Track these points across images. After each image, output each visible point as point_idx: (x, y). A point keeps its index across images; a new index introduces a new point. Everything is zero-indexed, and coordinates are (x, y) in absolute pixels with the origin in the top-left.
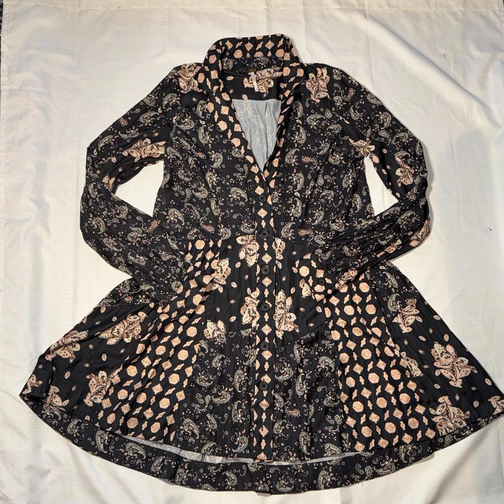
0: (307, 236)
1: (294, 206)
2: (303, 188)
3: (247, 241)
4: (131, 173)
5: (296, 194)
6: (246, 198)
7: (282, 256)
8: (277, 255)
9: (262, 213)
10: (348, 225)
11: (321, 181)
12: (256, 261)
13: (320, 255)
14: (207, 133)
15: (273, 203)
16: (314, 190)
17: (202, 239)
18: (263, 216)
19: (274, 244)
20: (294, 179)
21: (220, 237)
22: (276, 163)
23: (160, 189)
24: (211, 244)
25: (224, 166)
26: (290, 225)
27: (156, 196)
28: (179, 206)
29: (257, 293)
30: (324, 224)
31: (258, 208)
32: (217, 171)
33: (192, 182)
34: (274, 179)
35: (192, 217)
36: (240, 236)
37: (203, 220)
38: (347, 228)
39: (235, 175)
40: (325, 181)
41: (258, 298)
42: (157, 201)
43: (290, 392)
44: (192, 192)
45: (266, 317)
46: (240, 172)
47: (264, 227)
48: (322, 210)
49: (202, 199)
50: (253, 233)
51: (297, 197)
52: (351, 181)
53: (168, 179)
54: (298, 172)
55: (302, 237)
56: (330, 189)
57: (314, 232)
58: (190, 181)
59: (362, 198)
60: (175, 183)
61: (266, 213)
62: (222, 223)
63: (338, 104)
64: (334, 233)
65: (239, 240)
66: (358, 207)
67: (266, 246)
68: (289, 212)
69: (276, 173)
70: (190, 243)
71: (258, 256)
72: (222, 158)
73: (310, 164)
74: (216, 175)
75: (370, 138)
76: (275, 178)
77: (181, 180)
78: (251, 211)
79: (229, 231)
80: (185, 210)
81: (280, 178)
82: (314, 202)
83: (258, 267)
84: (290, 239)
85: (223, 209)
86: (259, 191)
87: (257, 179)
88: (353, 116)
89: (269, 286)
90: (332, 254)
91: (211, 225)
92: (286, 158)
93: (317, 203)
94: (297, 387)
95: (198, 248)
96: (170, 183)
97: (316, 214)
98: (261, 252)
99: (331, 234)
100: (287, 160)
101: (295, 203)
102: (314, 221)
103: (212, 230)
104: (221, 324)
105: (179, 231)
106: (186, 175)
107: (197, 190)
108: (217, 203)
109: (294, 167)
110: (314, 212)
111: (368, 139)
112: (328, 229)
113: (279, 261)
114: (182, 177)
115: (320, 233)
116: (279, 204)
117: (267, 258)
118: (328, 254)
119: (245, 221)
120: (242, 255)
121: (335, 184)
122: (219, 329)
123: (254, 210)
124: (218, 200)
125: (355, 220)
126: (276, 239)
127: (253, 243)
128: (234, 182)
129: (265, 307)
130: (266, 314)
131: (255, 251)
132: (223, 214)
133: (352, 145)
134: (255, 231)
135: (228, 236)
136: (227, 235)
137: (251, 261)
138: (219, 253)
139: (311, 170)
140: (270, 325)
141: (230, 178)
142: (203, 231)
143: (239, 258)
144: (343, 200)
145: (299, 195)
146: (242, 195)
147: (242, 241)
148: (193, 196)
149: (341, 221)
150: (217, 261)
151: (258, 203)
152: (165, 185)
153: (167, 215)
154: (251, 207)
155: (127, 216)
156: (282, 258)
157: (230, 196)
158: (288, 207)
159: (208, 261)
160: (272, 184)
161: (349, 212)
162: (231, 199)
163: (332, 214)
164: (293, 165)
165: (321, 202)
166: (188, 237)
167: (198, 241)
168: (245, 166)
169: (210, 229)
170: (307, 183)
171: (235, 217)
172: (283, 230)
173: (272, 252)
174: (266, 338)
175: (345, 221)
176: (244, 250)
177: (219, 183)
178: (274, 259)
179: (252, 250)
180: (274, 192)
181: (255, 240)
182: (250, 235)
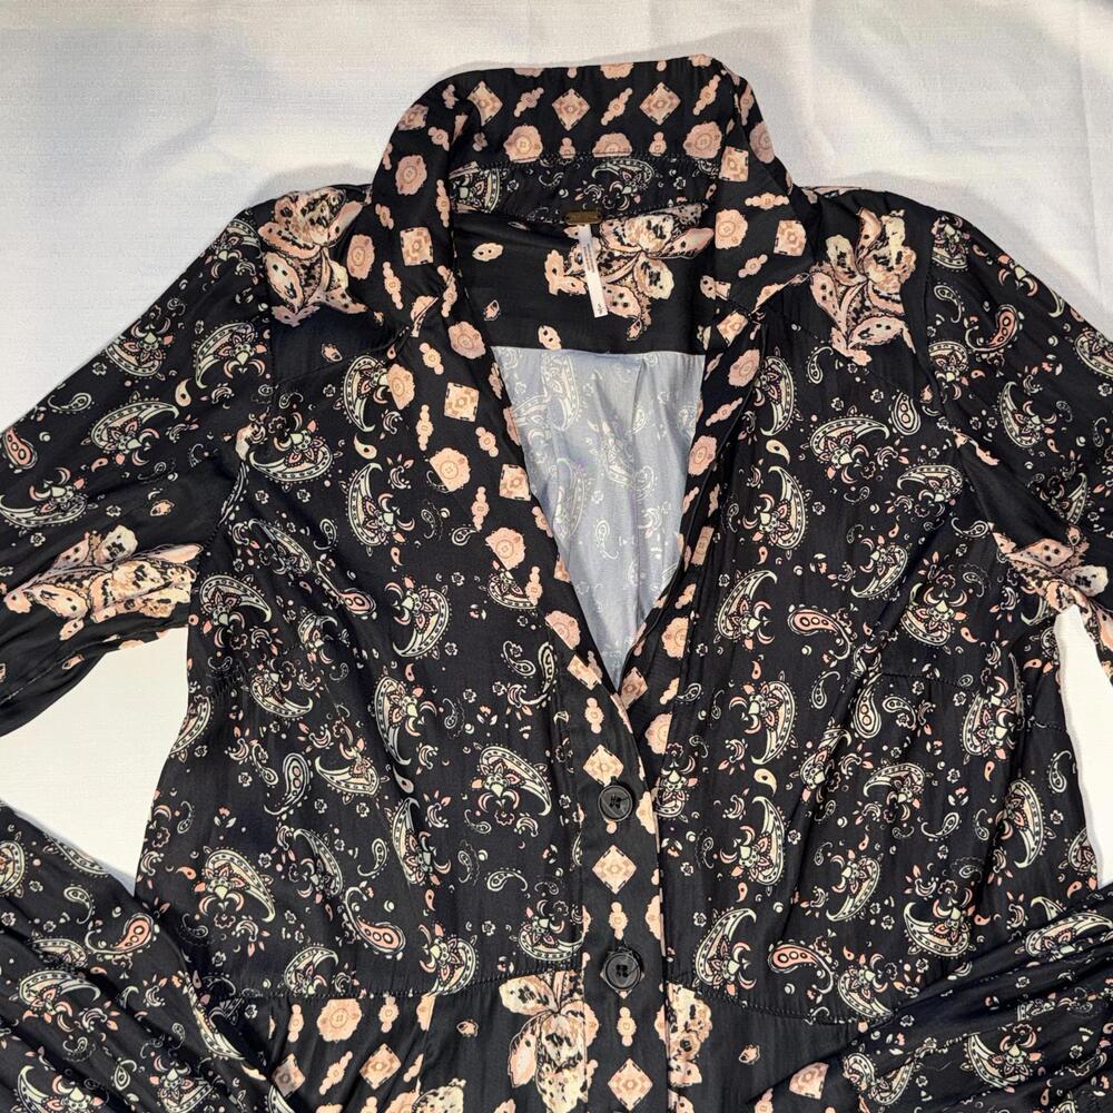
0: (805, 975)
1: (750, 834)
2: (789, 752)
3: (546, 1002)
4: (49, 682)
5: (759, 775)
6: (545, 797)
7: (695, 1069)
8: (673, 1064)
9: (614, 869)
10: (984, 922)
11: (868, 721)
12: (584, 1096)
13: (864, 1086)
14: (383, 499)
16: (836, 763)
17: (350, 993)
18: (616, 882)
19: (661, 1015)
20: (754, 709)
21: (428, 981)
22: (675, 641)
23: (171, 763)
24: (389, 1014)
25: (452, 649)
26: (731, 922)
27: (151, 793)
28: (254, 839)
30: (879, 918)
31: (596, 847)
32: (426, 674)
33: (314, 720)
34: (665, 710)
35: (306, 894)
36: (514, 976)
37: (355, 897)
38: (980, 939)
39: (500, 689)
40: (888, 720)
42: (156, 817)
44: (312, 768)
46: (520, 680)
48: (870, 853)
49: (357, 799)
50: (573, 964)
51: (765, 790)
52: (1001, 732)
53: (203, 724)
54: (769, 676)
55: (786, 979)
56: (905, 757)
57: (837, 955)
58: (306, 719)
59: (1049, 801)
60: (237, 731)
61: (632, 868)
62: (437, 917)
63: (950, 377)
64: (923, 967)
65: (509, 995)
66: (1029, 840)
67: (627, 1027)
68: (727, 859)
69: (675, 683)
70: (297, 1009)
71: (591, 1072)
72: (445, 611)
73: (824, 640)
74: (418, 692)
75: (1084, 525)
76: (672, 707)
77: (266, 718)
78: (564, 857)
79: (469, 954)
80: (276, 859)
81: (694, 706)
82: (837, 815)
84: (731, 990)
85: (445, 844)
86: (603, 766)
87: (594, 716)
88: (1012, 428)
90: (915, 1075)
91: (392, 918)
92: (721, 617)
93: (852, 819)
95: (328, 1038)
96: (217, 736)
97: (847, 873)
98: (606, 1053)
99: (913, 974)
100: (723, 625)
101: (754, 817)
102: (835, 903)
103: (395, 944)
105: (251, 950)
106: (287, 687)
107: (333, 760)
108: (419, 823)
109: (754, 655)
110: (838, 859)
111: (1074, 533)
112: (898, 946)
113: (681, 1091)
114: (269, 704)
115: (862, 960)
116: (687, 828)
118: (901, 1078)
119: (540, 905)
120: (522, 1066)
121: (928, 731)
123: (577, 853)
124: (425, 805)
125: (1016, 902)
126: (672, 988)
127: (569, 1007)
128: (494, 720)
131: (581, 1046)
132: (445, 869)
133: (1008, 565)
134: (581, 951)
135: (460, 978)
136: (459, 972)
138: (420, 1058)
139: (826, 667)
141: (479, 703)
142: (356, 954)
143: (509, 1080)
144: (966, 813)
145: (772, 782)
146: (531, 787)
147: (522, 998)
148: (316, 787)
149: (956, 914)
150: (414, 1096)
151: (594, 821)
152: (191, 749)
153: (200, 878)
154: (564, 837)
155: (25, 883)
156: (696, 1077)
157: (477, 784)
158: (726, 836)
159: (373, 1093)
160: (659, 735)
161: (989, 864)
162: (482, 801)
163: (916, 871)
164: (749, 644)
165: (868, 819)
166: (290, 979)
167: (333, 1003)
168: (545, 651)
169: (386, 940)
170: (808, 726)
171: (495, 883)
172: (701, 951)
173: (651, 1054)
175: (971, 911)
176: (533, 1040)
177: (433, 727)
178: (661, 1084)
179: (568, 1040)
180: (665, 773)
181: (580, 992)
182: (558, 969)
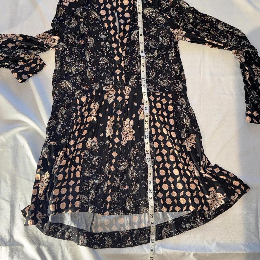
1: (137, 65)
3: (109, 89)
6: (108, 63)
7: (128, 96)
8: (125, 96)
9: (118, 72)
12: (113, 100)
15: (125, 65)
18: (118, 73)
19: (124, 90)
20: (137, 48)
22: (125, 41)
25: (95, 45)
26: (134, 77)
29: (113, 118)
31: (116, 69)
36: (104, 86)
39: (102, 49)
41: (113, 122)
43: (125, 176)
45: (117, 133)
46: (104, 47)
47: (118, 80)
50: (112, 84)
57: (148, 84)
61: (120, 71)
65: (104, 88)
67: (119, 92)
68: (134, 69)
69: (125, 47)
71: (114, 97)
72: (94, 41)
74: (90, 52)
76: (125, 50)
78: (111, 71)
79: (98, 85)
81: (128, 50)
83: (114, 104)
84: (134, 86)
86: (117, 58)
87: (116, 52)
89: (120, 115)
94: (129, 173)
97: (151, 73)
98: (117, 95)
100: (132, 38)
102: (149, 77)
104: (95, 139)
113: (126, 100)
116: (128, 66)
117: (120, 99)
119: (108, 77)
120: (106, 97)
122: (94, 142)
123: (113, 70)
124: (93, 67)
126: (126, 87)
127: (112, 90)
128: (101, 54)
129: (117, 127)
130: (117, 131)
131: (113, 95)
134: (113, 83)
136: (97, 87)
137: (111, 100)
140: (118, 138)
141: (99, 52)
143: (104, 99)
146: (106, 61)
147: (106, 89)
151: (115, 66)
154: (111, 68)
156: (128, 98)
157: (99, 63)
160: (124, 54)
162: (100, 65)
171: (102, 75)
172: (130, 81)
173: (123, 95)
174: (116, 145)
176: (107, 94)
177: (93, 57)
178: (124, 99)
179: (111, 94)
180: (125, 59)
181: (113, 88)
182: (110, 85)
